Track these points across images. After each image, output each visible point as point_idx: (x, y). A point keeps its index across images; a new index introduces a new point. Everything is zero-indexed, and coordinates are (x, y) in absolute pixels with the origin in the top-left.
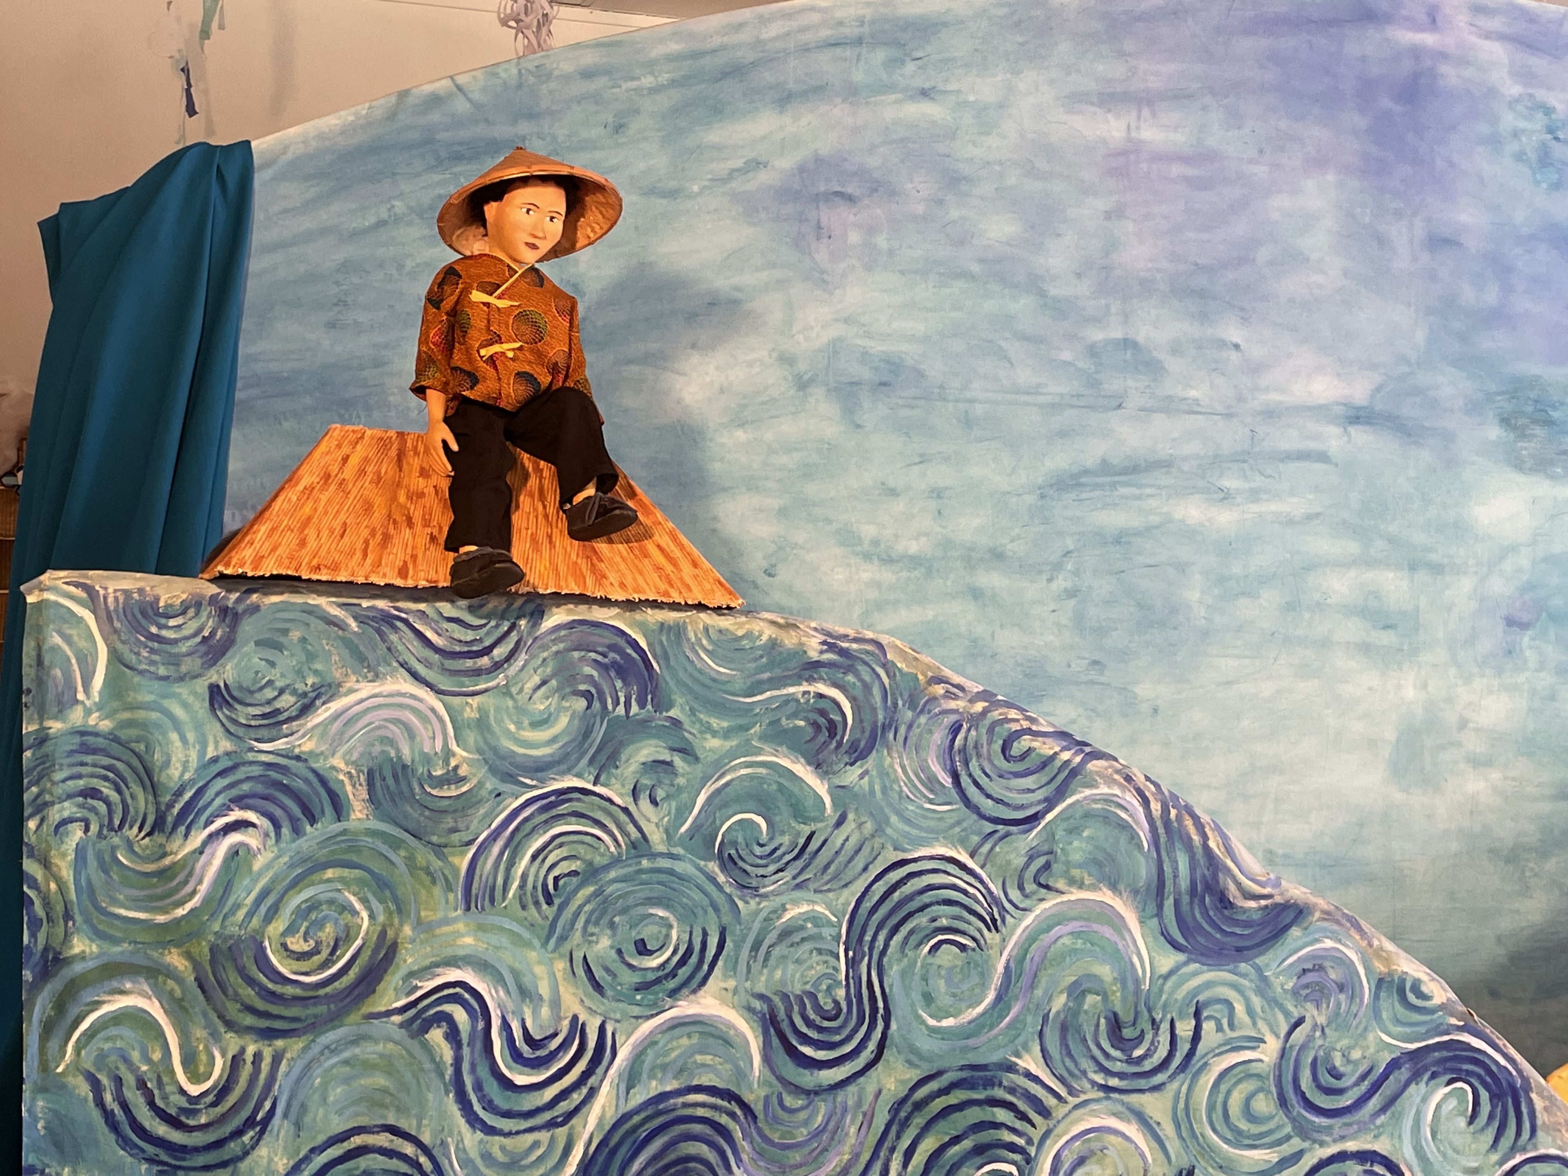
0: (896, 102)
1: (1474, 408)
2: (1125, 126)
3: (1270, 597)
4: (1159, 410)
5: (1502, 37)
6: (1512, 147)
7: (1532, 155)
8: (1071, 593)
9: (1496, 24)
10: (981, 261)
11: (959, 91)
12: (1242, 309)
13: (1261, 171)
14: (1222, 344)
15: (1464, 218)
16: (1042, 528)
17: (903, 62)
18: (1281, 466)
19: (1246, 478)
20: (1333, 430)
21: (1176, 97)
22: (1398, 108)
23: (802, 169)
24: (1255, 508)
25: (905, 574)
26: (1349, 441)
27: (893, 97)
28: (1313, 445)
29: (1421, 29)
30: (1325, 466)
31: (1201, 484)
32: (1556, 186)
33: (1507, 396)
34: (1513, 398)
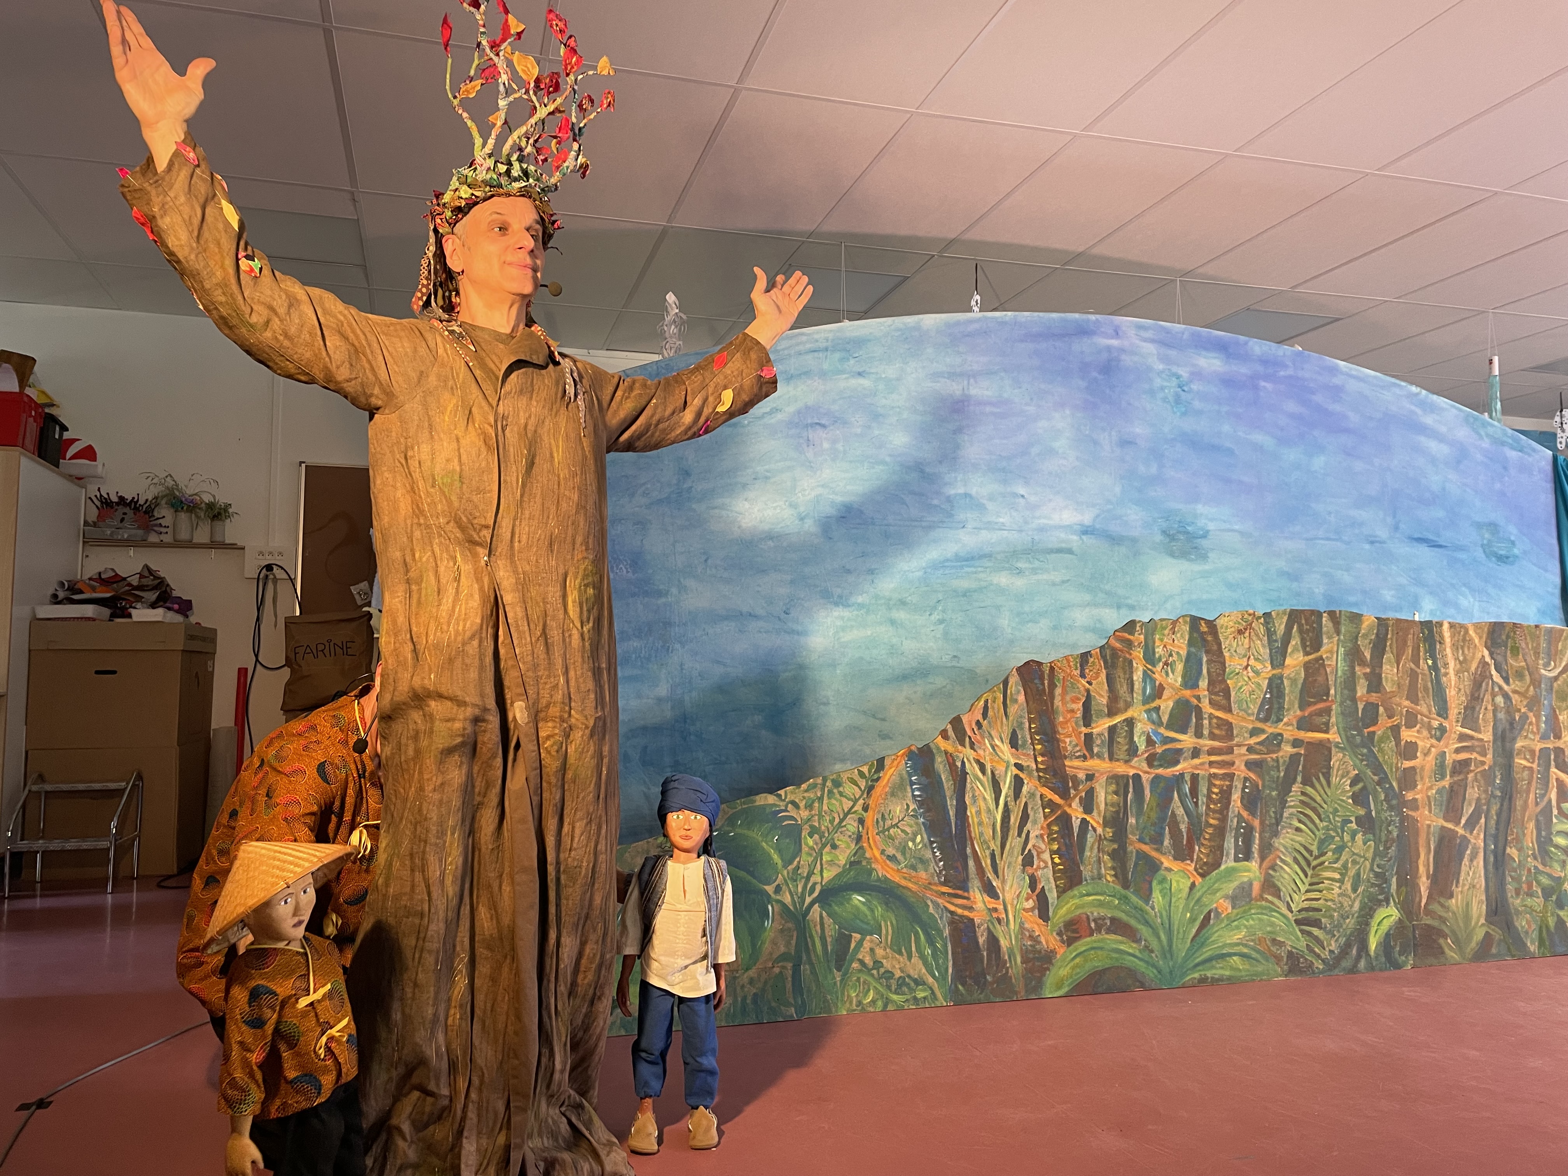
0: (846, 378)
2: (961, 388)
3: (1044, 623)
4: (985, 529)
5: (1152, 341)
6: (1161, 395)
7: (1171, 399)
8: (941, 621)
9: (1149, 334)
10: (890, 455)
11: (877, 373)
12: (1025, 478)
13: (1031, 409)
14: (1015, 495)
15: (1138, 430)
16: (926, 589)
17: (848, 360)
18: (1048, 556)
19: (1030, 562)
20: (1075, 538)
21: (987, 374)
22: (1100, 377)
23: (799, 412)
24: (1036, 577)
25: (855, 613)
26: (1084, 543)
27: (844, 376)
28: (1064, 545)
29: (1112, 338)
30: (1070, 556)
31: (1007, 565)
32: (1184, 414)
33: (1164, 520)
34: (1167, 520)
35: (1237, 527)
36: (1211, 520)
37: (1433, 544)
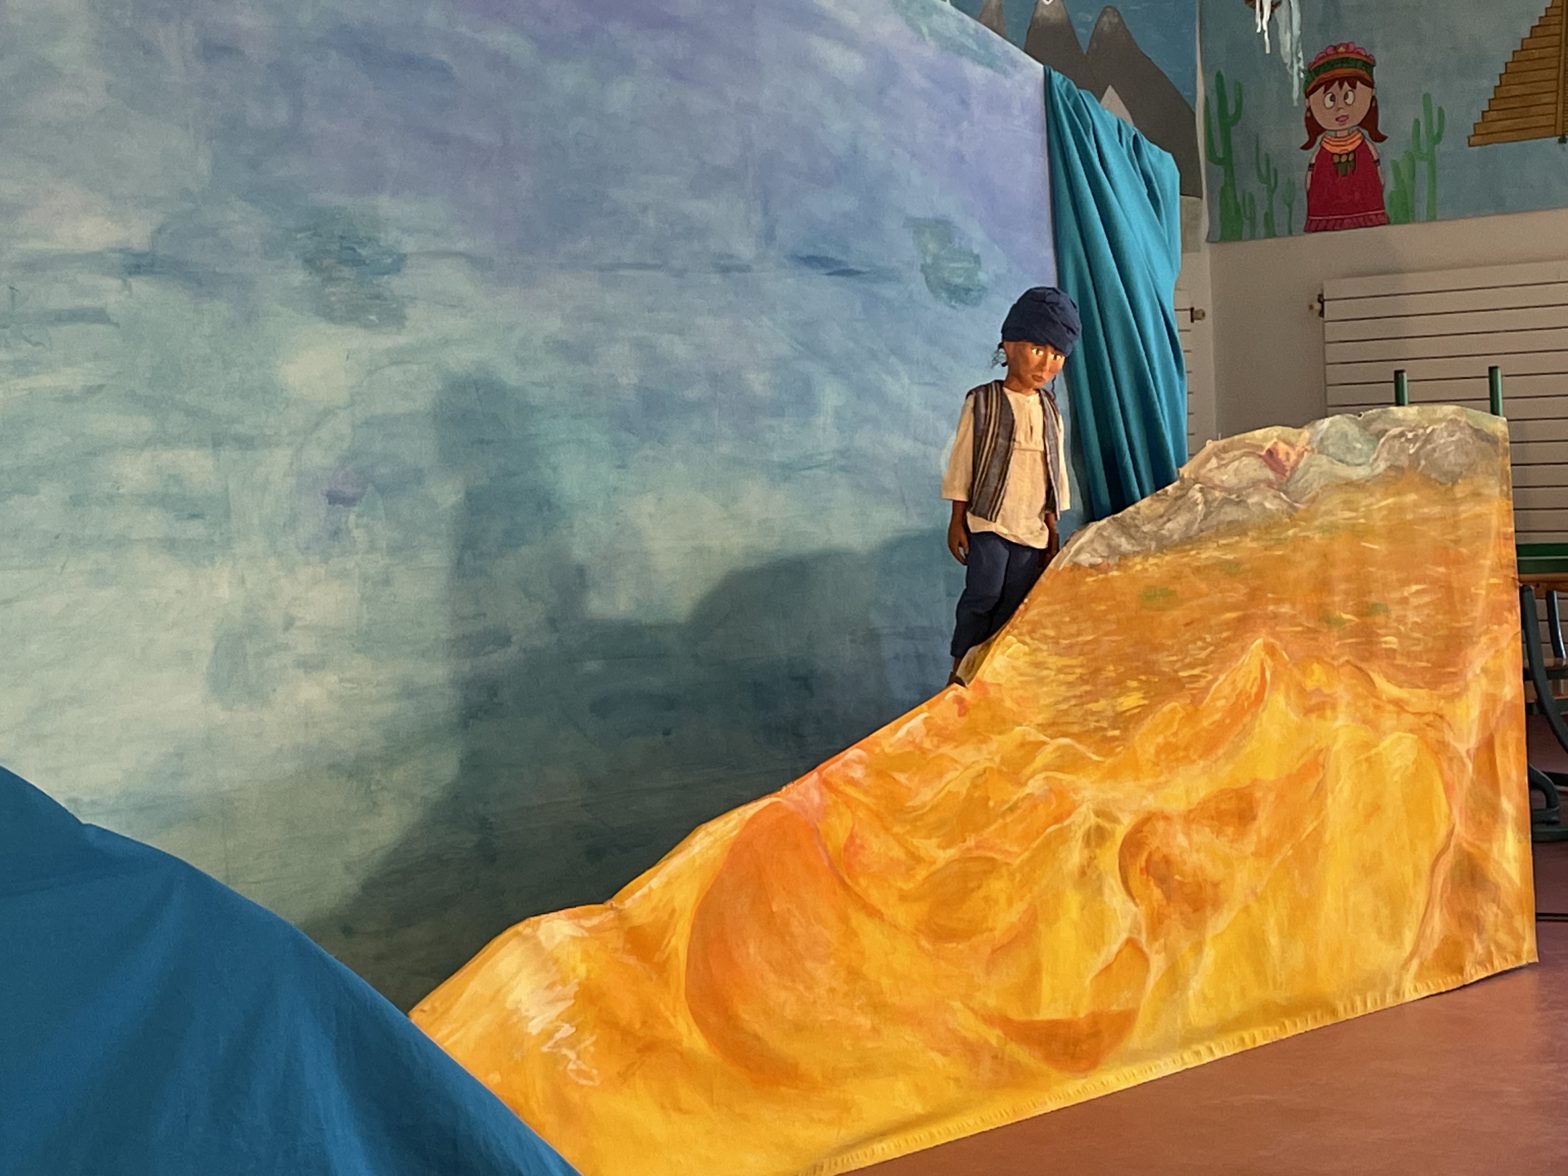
1: (273, 249)
3: (51, 491)
15: (244, 20)
18: (52, 330)
19: (7, 346)
20: (113, 283)
24: (22, 384)
26: (130, 296)
28: (87, 303)
30: (103, 327)
33: (308, 233)
34: (314, 235)
35: (462, 246)
36: (409, 230)
37: (836, 268)
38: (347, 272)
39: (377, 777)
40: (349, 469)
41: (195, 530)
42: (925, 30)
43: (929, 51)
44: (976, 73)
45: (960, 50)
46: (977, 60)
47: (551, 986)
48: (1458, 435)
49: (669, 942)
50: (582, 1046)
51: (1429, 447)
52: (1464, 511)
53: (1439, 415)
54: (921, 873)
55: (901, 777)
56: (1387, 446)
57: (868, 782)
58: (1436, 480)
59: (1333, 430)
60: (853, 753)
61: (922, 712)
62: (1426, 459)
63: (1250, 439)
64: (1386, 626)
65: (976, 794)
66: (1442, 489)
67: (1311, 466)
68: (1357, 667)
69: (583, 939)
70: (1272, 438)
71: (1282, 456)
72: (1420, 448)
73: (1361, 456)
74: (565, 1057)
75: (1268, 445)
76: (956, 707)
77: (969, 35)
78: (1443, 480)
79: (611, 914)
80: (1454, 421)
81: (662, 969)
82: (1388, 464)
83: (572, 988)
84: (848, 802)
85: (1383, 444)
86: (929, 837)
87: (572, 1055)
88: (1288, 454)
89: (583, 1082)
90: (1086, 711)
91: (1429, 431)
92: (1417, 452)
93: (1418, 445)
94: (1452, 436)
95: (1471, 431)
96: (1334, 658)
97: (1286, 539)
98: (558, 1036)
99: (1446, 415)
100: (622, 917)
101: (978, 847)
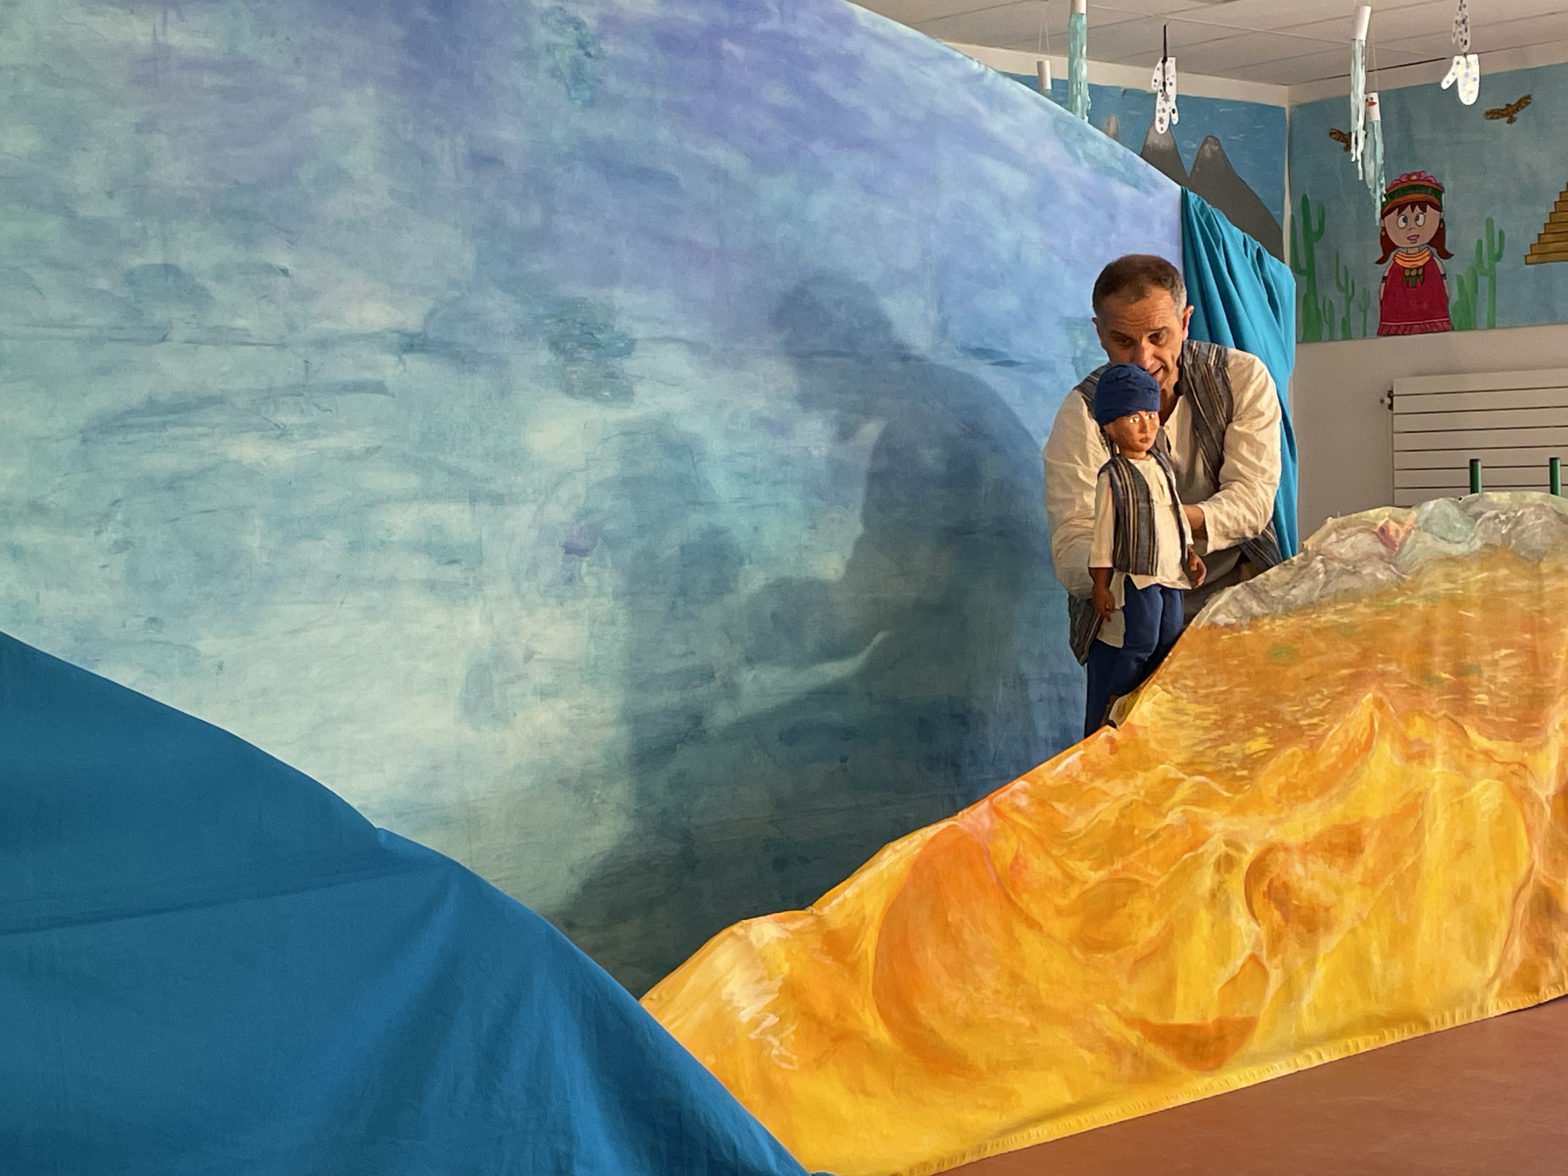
1: (524, 333)
2: (150, 30)
3: (334, 538)
4: (207, 342)
6: (546, 62)
7: (566, 72)
8: (123, 546)
13: (299, 82)
14: (270, 269)
15: (505, 135)
16: (86, 476)
18: (338, 399)
19: (302, 411)
20: (390, 359)
22: (433, 19)
24: (315, 444)
26: (404, 370)
28: (368, 375)
30: (382, 397)
31: (255, 420)
32: (590, 103)
33: (555, 320)
34: (561, 321)
35: (682, 333)
36: (639, 319)
37: (998, 360)
38: (584, 353)
39: (598, 792)
40: (583, 523)
41: (454, 573)
42: (1080, 153)
43: (1084, 172)
44: (1124, 192)
45: (1110, 172)
46: (1125, 181)
47: (760, 980)
48: (1544, 519)
49: (860, 945)
50: (784, 1034)
51: (1519, 528)
52: (1548, 586)
53: (1528, 500)
54: (1075, 892)
55: (1060, 807)
56: (1483, 526)
57: (1032, 809)
58: (1523, 557)
59: (1437, 511)
60: (1019, 784)
61: (1079, 750)
62: (1516, 539)
63: (1365, 517)
64: (1479, 685)
65: (1124, 824)
66: (1529, 565)
67: (1417, 542)
68: (1453, 720)
69: (787, 940)
70: (1384, 517)
71: (1392, 533)
72: (1511, 529)
73: (1460, 534)
74: (770, 1044)
75: (1381, 523)
76: (1108, 746)
77: (1119, 160)
78: (1531, 557)
79: (811, 920)
80: (1541, 506)
81: (853, 969)
82: (1484, 542)
83: (777, 984)
84: (1014, 826)
85: (1480, 525)
86: (1081, 860)
87: (775, 1042)
88: (1397, 531)
89: (784, 1065)
90: (1219, 753)
91: (1519, 514)
92: (1509, 532)
93: (1509, 526)
94: (1540, 519)
95: (1556, 515)
96: (1433, 712)
97: (1394, 606)
98: (765, 1024)
99: (1534, 500)
100: (820, 921)
101: (1124, 868)
